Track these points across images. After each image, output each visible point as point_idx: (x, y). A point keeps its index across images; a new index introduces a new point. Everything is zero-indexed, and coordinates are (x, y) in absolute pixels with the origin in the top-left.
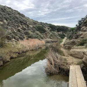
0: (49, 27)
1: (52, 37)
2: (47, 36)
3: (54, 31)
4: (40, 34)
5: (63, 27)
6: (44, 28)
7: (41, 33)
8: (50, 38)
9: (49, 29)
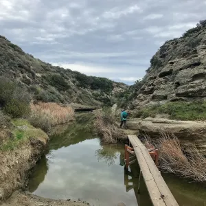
0: (74, 79)
1: (81, 101)
2: (72, 97)
3: (85, 87)
4: (57, 93)
5: (103, 80)
6: (66, 81)
7: (59, 90)
8: (79, 103)
9: (74, 82)
